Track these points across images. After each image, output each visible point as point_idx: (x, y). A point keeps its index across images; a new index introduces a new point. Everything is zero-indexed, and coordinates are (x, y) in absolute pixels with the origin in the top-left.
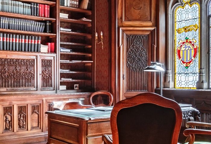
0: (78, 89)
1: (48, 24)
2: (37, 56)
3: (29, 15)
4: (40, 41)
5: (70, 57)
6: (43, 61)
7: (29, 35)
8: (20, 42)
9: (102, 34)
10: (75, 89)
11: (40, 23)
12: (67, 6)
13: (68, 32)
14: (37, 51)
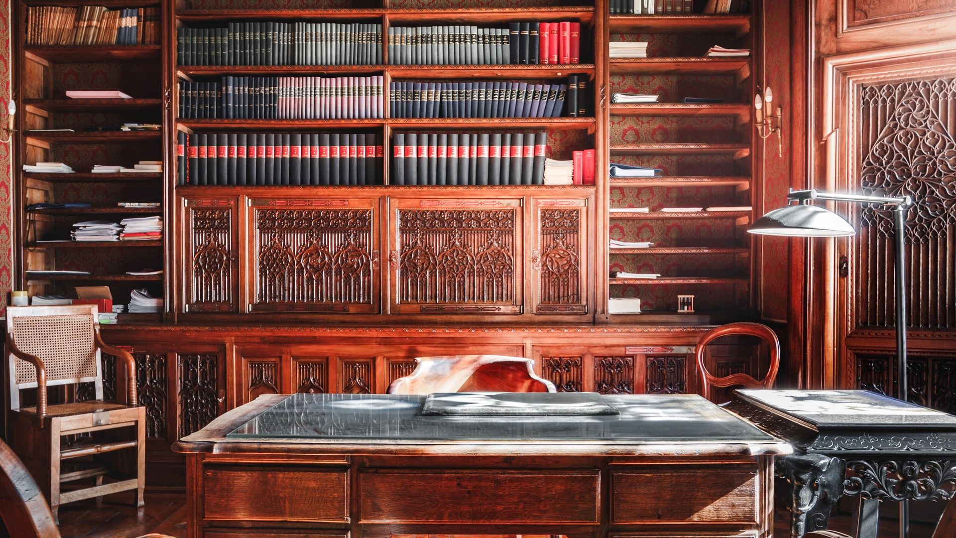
0: (693, 311)
1: (575, 87)
3: (504, 63)
4: (543, 147)
5: (674, 195)
7: (503, 131)
8: (474, 156)
9: (769, 98)
10: (679, 311)
11: (547, 88)
12: (644, 12)
13: (643, 107)
14: (534, 182)
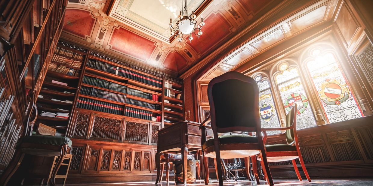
1: (157, 106)
2: (149, 123)
3: (146, 99)
4: (152, 114)
6: (153, 126)
7: (146, 111)
8: (140, 114)
9: (189, 112)
11: (152, 105)
12: (168, 97)
13: (168, 111)
14: (150, 120)
